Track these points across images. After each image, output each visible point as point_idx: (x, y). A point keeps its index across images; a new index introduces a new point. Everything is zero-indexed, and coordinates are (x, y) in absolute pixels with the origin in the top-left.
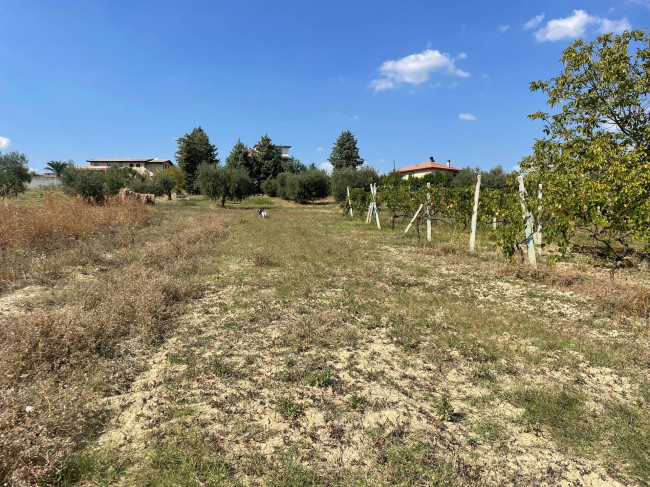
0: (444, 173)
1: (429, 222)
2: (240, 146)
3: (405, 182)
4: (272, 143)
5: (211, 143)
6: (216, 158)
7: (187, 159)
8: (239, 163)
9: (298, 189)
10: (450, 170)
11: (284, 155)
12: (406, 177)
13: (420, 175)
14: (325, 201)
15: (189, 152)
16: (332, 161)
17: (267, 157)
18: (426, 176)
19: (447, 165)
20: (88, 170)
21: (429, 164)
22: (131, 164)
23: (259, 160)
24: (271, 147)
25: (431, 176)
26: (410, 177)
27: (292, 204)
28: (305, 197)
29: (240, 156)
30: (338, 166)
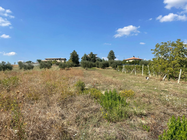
0: (137, 60)
1: (135, 72)
2: (85, 55)
3: (127, 63)
4: (93, 54)
5: (77, 54)
6: (79, 58)
7: (73, 58)
8: (85, 59)
9: (102, 65)
10: (139, 59)
11: (96, 57)
12: (127, 61)
13: (131, 61)
14: (108, 68)
15: (73, 57)
16: (108, 57)
17: (92, 57)
18: (133, 61)
19: (138, 58)
20: (45, 61)
21: (133, 58)
22: (56, 59)
23: (90, 58)
24: (93, 55)
25: (134, 61)
26: (128, 61)
27: (100, 69)
28: (104, 67)
29: (86, 57)
30: (110, 59)
